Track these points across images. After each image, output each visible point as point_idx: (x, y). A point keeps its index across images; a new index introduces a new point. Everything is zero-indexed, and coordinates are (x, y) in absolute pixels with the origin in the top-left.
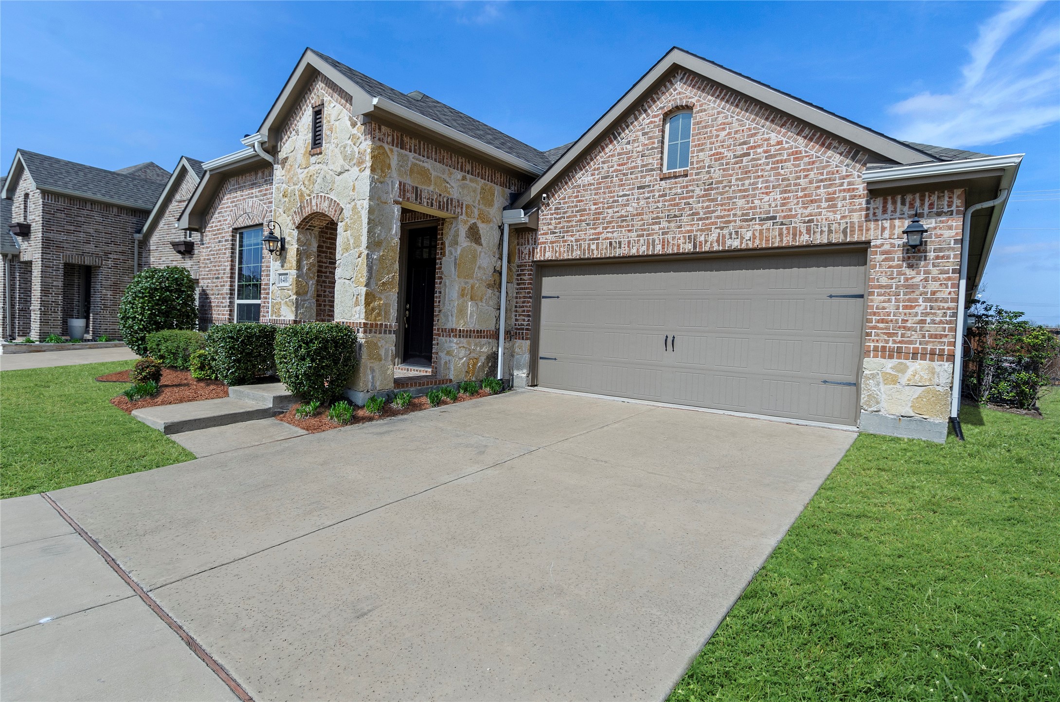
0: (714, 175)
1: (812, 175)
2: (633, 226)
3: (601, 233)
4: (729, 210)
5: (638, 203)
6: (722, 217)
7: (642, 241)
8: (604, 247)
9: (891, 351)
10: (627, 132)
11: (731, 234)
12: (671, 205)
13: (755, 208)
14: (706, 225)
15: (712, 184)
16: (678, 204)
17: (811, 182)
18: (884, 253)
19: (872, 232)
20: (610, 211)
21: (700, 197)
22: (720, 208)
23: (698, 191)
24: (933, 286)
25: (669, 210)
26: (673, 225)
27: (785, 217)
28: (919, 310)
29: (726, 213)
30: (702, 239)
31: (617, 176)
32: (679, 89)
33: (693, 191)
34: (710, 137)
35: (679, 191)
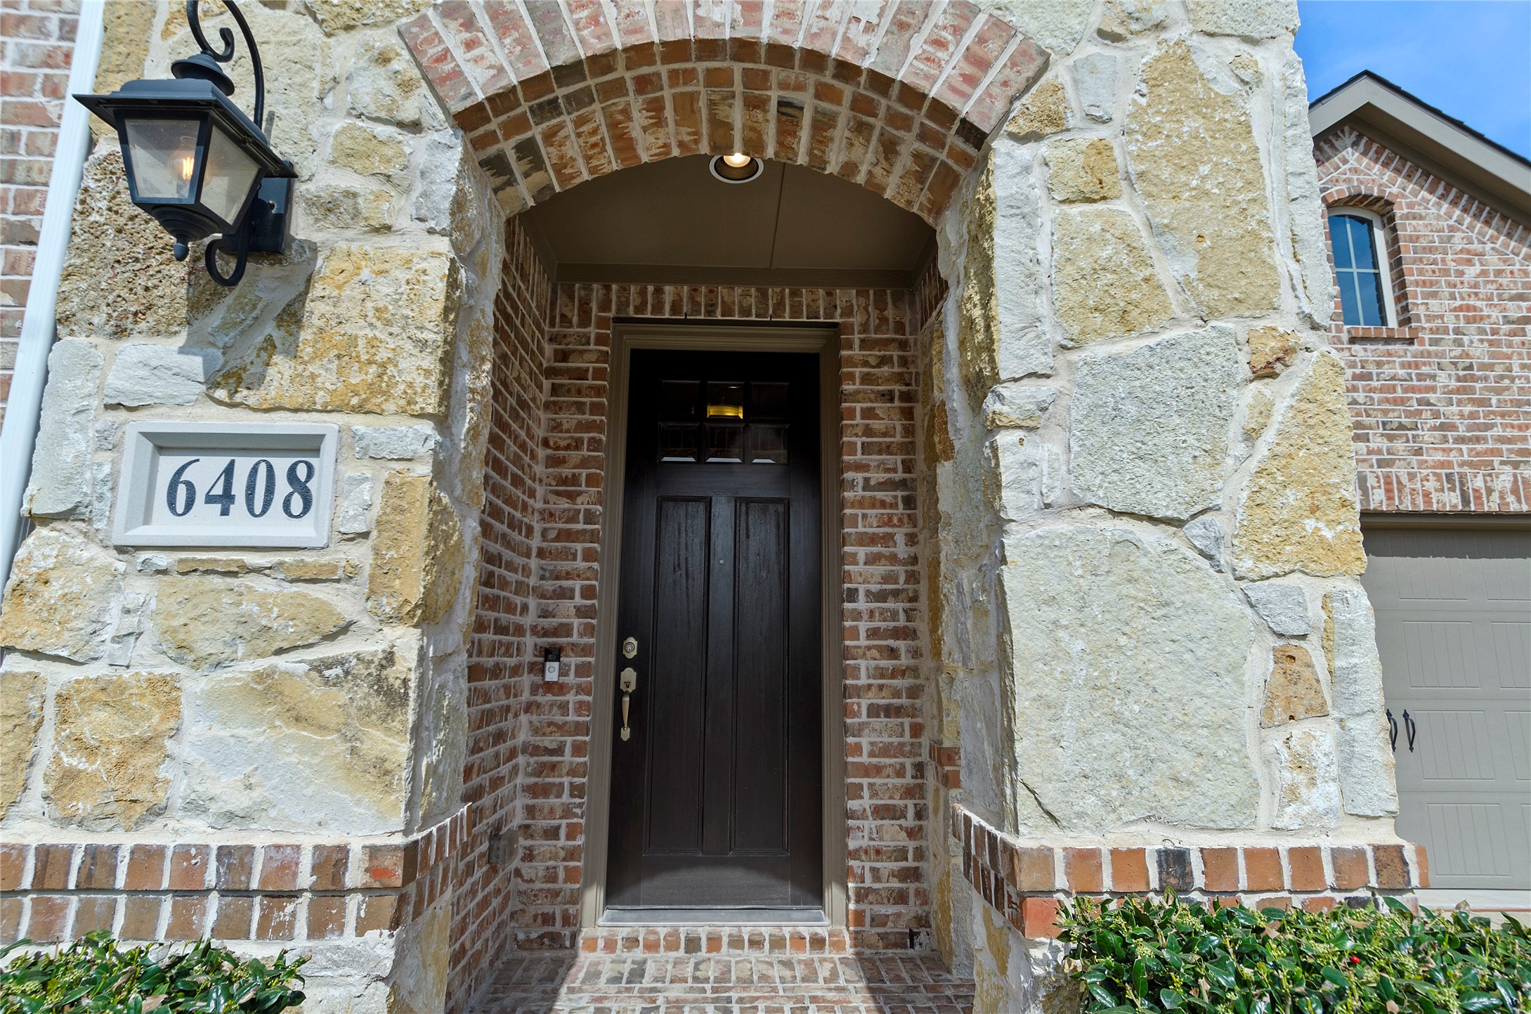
0: (1472, 351)
4: (1520, 428)
6: (1509, 440)
12: (1387, 400)
14: (1478, 454)
15: (1470, 367)
16: (1403, 401)
21: (1451, 392)
22: (1499, 420)
23: (1442, 378)
25: (1385, 412)
26: (1399, 445)
29: (1516, 433)
30: (1479, 483)
32: (1353, 163)
33: (1433, 377)
34: (1446, 272)
35: (1402, 372)
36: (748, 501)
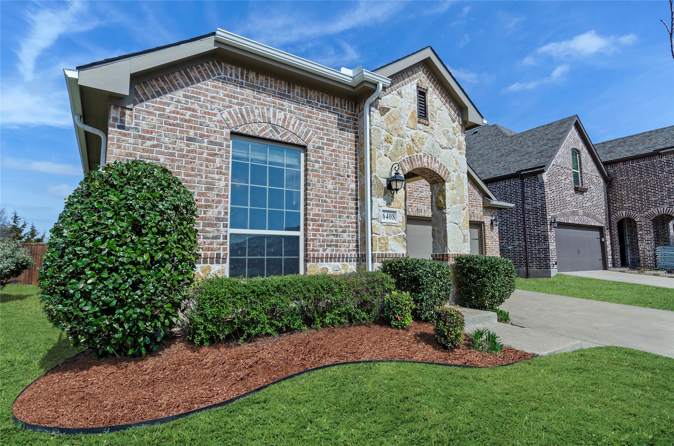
18: (487, 226)
19: (485, 219)
20: (415, 193)
24: (495, 237)
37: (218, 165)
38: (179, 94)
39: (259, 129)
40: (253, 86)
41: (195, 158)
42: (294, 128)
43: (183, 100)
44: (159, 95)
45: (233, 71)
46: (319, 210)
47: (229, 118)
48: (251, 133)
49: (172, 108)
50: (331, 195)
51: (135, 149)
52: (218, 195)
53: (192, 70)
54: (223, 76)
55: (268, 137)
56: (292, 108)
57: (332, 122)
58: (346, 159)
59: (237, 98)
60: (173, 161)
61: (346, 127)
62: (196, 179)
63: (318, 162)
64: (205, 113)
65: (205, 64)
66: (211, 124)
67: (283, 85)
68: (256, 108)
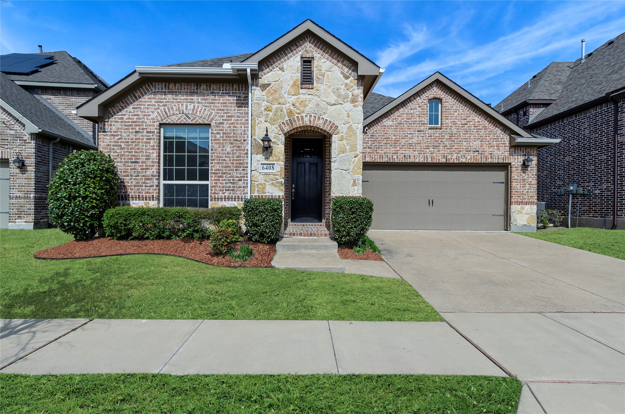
0: (453, 131)
1: (491, 136)
2: (416, 148)
3: (399, 151)
4: (460, 146)
5: (418, 138)
6: (457, 149)
7: (421, 156)
8: (401, 157)
9: (520, 202)
10: (410, 103)
11: (462, 156)
12: (434, 141)
13: (470, 146)
14: (451, 152)
15: (452, 134)
16: (437, 141)
17: (491, 139)
18: (516, 167)
19: (512, 160)
20: (403, 140)
21: (447, 139)
22: (456, 145)
23: (446, 136)
24: (530, 180)
25: (434, 143)
26: (435, 150)
27: (482, 151)
28: (527, 188)
29: (459, 147)
30: (450, 157)
31: (406, 124)
32: (435, 90)
33: (444, 136)
34: (451, 114)
35: (438, 135)
36: (311, 163)
37: (152, 145)
38: (130, 108)
39: (177, 119)
40: (172, 92)
41: (139, 142)
42: (200, 113)
43: (132, 110)
44: (120, 110)
45: (160, 86)
46: (220, 167)
47: (158, 115)
48: (171, 122)
49: (127, 117)
50: (229, 155)
51: (110, 142)
52: (152, 162)
53: (136, 92)
54: (154, 90)
55: (182, 123)
56: (200, 100)
57: (231, 103)
58: (243, 128)
59: (163, 102)
60: (128, 145)
61: (243, 104)
62: (140, 154)
63: (219, 134)
64: (144, 115)
65: (143, 87)
66: (148, 121)
67: (193, 86)
68: (174, 105)
